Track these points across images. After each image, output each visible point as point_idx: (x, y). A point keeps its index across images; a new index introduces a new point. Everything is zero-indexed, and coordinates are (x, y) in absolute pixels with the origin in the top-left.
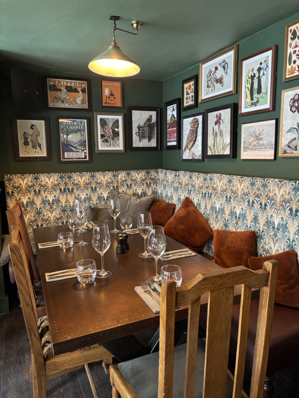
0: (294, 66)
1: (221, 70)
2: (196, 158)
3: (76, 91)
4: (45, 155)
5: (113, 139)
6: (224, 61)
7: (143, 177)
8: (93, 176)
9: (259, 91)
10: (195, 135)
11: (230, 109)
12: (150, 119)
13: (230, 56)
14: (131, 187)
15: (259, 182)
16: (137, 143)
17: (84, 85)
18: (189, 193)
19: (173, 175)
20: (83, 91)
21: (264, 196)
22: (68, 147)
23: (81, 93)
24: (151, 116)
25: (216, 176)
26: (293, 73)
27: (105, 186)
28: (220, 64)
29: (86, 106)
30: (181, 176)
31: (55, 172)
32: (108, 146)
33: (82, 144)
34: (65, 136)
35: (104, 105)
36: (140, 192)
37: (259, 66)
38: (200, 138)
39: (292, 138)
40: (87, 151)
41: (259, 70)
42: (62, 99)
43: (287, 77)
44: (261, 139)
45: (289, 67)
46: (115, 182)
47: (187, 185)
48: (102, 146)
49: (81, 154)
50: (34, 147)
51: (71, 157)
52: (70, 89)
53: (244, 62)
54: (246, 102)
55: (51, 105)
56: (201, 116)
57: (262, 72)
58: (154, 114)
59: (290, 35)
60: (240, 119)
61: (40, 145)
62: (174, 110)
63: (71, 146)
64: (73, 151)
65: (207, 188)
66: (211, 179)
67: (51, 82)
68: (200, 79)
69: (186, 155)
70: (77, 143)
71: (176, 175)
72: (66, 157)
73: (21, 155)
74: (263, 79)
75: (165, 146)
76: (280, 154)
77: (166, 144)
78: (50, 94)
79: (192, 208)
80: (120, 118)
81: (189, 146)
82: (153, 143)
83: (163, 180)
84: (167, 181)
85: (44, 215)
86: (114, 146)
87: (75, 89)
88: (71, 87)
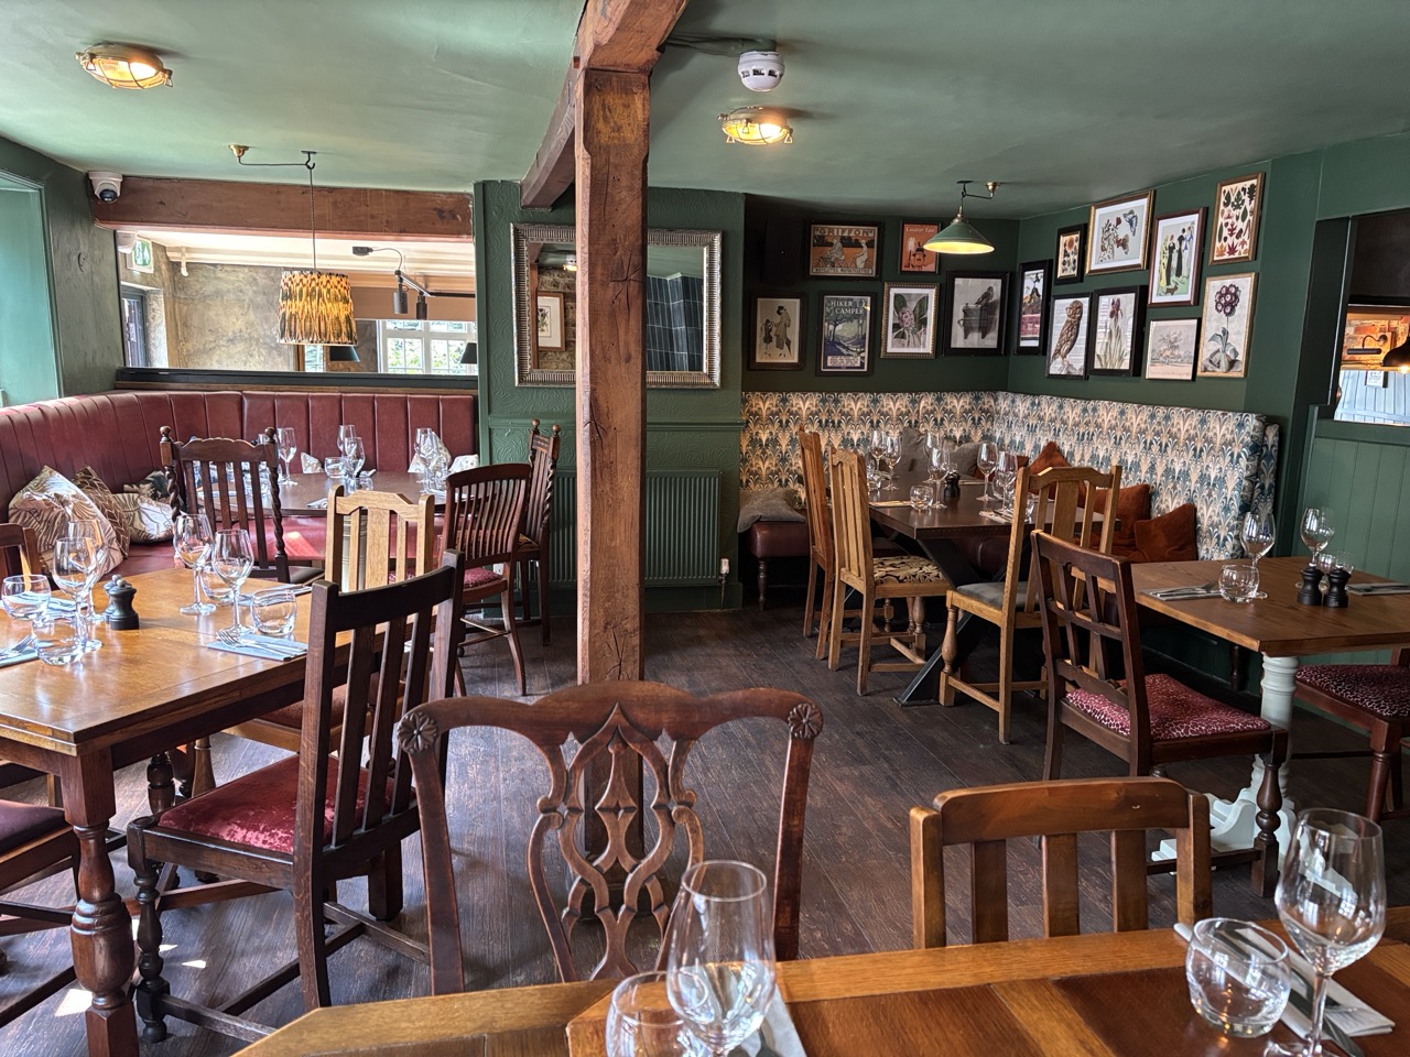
0: (1225, 244)
1: (1125, 226)
2: (1073, 372)
3: (857, 245)
4: (796, 360)
5: (914, 332)
6: (1132, 212)
7: (967, 407)
8: (875, 401)
9: (1179, 273)
10: (1074, 331)
11: (1133, 295)
12: (987, 295)
13: (1141, 206)
14: (942, 424)
15: (1161, 412)
16: (959, 340)
17: (873, 233)
18: (1056, 435)
19: (1028, 403)
20: (870, 244)
21: (1165, 433)
22: (835, 346)
23: (865, 248)
24: (990, 289)
25: (1102, 405)
26: (1222, 255)
27: (895, 419)
28: (1125, 215)
29: (872, 272)
30: (1044, 405)
31: (814, 392)
32: (903, 346)
33: (860, 341)
34: (831, 327)
35: (903, 269)
36: (958, 434)
37: (1181, 234)
38: (1082, 336)
39: (1215, 349)
40: (866, 354)
41: (1181, 239)
42: (833, 260)
43: (1216, 258)
44: (1177, 347)
45: (1218, 245)
46: (913, 413)
47: (1052, 421)
48: (892, 347)
49: (855, 360)
50: (780, 346)
51: (837, 364)
52: (848, 243)
53: (1161, 222)
54: (1159, 286)
55: (813, 271)
56: (1087, 299)
57: (1184, 243)
58: (996, 285)
59: (1223, 199)
60: (1150, 312)
61: (788, 343)
62: (1038, 280)
63: (840, 344)
64: (842, 354)
65: (1087, 424)
66: (1095, 410)
67: (818, 230)
68: (1091, 233)
69: (1056, 367)
70: (850, 339)
71: (1033, 404)
72: (829, 364)
73: (758, 360)
74: (1185, 254)
75: (1014, 347)
76: (1199, 373)
77: (1018, 343)
78: (815, 253)
79: (1059, 459)
80: (931, 293)
81: (1063, 351)
82: (991, 341)
83: (1006, 414)
84: (1016, 415)
85: (791, 465)
86: (915, 346)
87: (857, 240)
88: (850, 238)
